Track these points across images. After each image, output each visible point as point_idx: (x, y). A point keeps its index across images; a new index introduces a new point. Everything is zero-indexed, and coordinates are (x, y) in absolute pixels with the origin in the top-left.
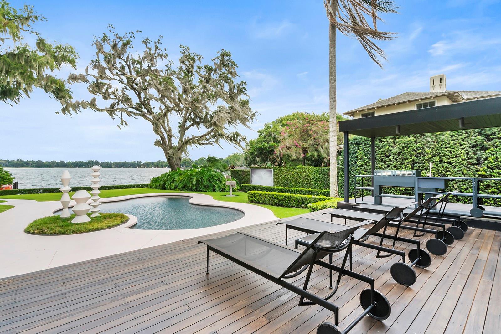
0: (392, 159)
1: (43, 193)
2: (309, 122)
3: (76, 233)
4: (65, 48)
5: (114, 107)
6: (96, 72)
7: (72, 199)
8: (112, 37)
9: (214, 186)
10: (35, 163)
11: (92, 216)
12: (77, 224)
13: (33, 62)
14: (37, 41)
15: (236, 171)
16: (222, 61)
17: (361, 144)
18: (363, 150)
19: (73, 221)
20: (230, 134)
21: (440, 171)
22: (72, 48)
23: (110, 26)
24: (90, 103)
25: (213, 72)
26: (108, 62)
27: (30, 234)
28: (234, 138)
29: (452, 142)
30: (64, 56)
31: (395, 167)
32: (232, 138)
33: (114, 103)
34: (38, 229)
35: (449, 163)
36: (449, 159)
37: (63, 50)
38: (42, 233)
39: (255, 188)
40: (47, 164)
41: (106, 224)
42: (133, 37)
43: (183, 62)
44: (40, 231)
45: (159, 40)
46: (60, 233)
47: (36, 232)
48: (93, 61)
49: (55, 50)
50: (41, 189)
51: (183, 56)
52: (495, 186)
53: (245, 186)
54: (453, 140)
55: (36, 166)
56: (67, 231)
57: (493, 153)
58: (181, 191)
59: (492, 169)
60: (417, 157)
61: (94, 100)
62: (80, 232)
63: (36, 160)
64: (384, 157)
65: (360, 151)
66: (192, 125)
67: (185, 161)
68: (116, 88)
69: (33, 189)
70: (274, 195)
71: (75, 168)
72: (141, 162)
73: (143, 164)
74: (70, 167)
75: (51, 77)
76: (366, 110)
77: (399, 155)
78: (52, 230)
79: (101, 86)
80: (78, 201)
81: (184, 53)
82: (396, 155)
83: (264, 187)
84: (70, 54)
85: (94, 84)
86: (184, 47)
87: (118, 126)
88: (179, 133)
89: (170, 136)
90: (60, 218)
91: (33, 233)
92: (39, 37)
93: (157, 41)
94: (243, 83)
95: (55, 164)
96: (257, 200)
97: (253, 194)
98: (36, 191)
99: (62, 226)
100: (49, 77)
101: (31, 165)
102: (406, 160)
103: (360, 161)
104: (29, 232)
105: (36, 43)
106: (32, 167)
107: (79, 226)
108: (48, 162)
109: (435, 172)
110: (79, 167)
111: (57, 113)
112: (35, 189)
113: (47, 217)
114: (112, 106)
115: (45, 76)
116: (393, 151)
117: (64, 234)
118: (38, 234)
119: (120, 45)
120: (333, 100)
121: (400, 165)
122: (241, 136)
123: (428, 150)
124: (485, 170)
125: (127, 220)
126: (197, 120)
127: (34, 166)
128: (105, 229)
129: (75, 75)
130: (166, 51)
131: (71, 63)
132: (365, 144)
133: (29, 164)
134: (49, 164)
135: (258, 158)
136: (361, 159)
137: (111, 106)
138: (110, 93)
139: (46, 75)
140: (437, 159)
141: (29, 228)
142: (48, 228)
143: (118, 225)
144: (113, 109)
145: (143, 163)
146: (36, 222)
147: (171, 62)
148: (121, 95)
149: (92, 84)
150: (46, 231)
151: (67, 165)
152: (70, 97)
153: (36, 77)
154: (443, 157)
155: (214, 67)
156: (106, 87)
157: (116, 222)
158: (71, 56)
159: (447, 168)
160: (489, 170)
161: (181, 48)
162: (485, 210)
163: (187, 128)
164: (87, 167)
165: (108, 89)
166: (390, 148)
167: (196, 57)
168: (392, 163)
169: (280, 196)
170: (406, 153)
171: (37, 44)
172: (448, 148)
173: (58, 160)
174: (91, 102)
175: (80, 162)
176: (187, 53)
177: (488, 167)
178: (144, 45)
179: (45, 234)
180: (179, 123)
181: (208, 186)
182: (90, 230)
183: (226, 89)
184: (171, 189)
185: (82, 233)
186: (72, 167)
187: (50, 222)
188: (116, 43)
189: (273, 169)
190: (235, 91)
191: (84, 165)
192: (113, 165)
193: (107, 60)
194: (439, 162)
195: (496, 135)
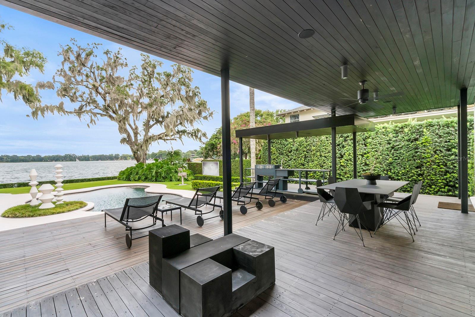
0: (292, 154)
1: (18, 187)
2: (245, 123)
3: (42, 216)
4: (33, 54)
5: (82, 108)
6: (62, 79)
7: (39, 191)
8: (75, 49)
9: (171, 177)
10: (10, 158)
11: (57, 204)
12: (44, 209)
13: (3, 68)
14: (5, 48)
15: (192, 163)
16: (179, 68)
17: (275, 142)
18: (275, 147)
19: (40, 208)
20: (191, 131)
21: (320, 163)
22: (40, 54)
23: (72, 40)
24: (58, 106)
25: (172, 77)
26: (72, 71)
27: (5, 217)
28: (195, 134)
29: (326, 142)
30: (32, 61)
31: (295, 160)
32: (194, 134)
33: (82, 105)
34: (12, 214)
35: (325, 157)
36: (325, 154)
37: (31, 56)
38: (15, 217)
39: (205, 178)
40: (22, 158)
41: (67, 209)
42: (95, 47)
43: (145, 68)
44: (14, 215)
45: (119, 52)
46: (29, 216)
47: (10, 216)
48: (58, 71)
49: (23, 55)
50: (16, 184)
51: (144, 63)
52: (349, 173)
53: (198, 176)
54: (328, 141)
55: (11, 160)
56: (35, 214)
57: (348, 150)
58: (144, 181)
59: (348, 161)
60: (308, 152)
61: (62, 104)
62: (45, 215)
63: (11, 155)
64: (287, 153)
65: (274, 148)
66: (156, 123)
67: (161, 153)
68: (83, 92)
69: (8, 184)
70: (209, 183)
71: (52, 161)
72: (118, 155)
73: (121, 157)
74: (47, 161)
75: (21, 83)
76: (292, 113)
77: (297, 151)
78: (23, 214)
79: (69, 90)
80: (43, 192)
81: (145, 61)
82: (295, 151)
83: (211, 177)
84: (38, 59)
85: (62, 89)
86: (144, 55)
87: (88, 125)
88: (144, 130)
89: (136, 134)
90: (30, 205)
91: (8, 217)
92: (7, 44)
93: (117, 52)
94: (197, 88)
95: (31, 159)
96: (198, 187)
97: (195, 183)
98: (11, 186)
99: (31, 211)
100: (18, 82)
101: (6, 159)
102: (301, 154)
103: (273, 156)
104: (4, 217)
105: (3, 50)
106: (7, 162)
107: (45, 211)
108: (24, 156)
109: (318, 163)
110: (56, 161)
111: (28, 116)
112: (10, 184)
113: (20, 205)
114: (81, 108)
115: (14, 82)
116: (293, 148)
117: (32, 216)
118: (12, 217)
119: (83, 56)
120: (252, 109)
121: (298, 159)
122: (202, 133)
123: (313, 148)
124: (343, 162)
125: (85, 206)
126: (159, 120)
127: (9, 161)
128: (66, 212)
129: (43, 83)
130: (126, 60)
131: (40, 68)
132: (277, 142)
133: (4, 158)
134: (25, 158)
135: (211, 152)
136: (274, 154)
137: (79, 108)
138: (78, 96)
139: (16, 81)
140: (318, 154)
141: (4, 213)
142: (20, 213)
143: (77, 209)
144: (81, 111)
145: (121, 155)
146: (10, 209)
147: (135, 67)
148: (88, 98)
149: (60, 88)
150: (18, 215)
151: (43, 159)
152: (39, 101)
153: (6, 82)
154: (322, 153)
155: (172, 73)
156: (73, 91)
157: (76, 207)
158: (39, 62)
159: (324, 160)
160: (346, 161)
161: (142, 56)
162: (310, 189)
163: (151, 127)
164: (65, 161)
165: (76, 92)
166: (292, 146)
167: (156, 63)
168: (293, 157)
169: (213, 184)
170: (300, 150)
171: (5, 51)
172: (324, 146)
173: (34, 155)
174: (60, 106)
175: (57, 156)
176: (147, 61)
177: (345, 160)
178: (105, 55)
179: (17, 217)
180: (144, 122)
181: (166, 177)
182: (53, 214)
183: (183, 93)
184: (135, 181)
185: (47, 215)
186: (49, 161)
187: (22, 208)
188: (79, 54)
189: (218, 162)
190: (191, 94)
191: (61, 159)
192: (91, 158)
193: (72, 70)
194: (320, 156)
195: (349, 138)
